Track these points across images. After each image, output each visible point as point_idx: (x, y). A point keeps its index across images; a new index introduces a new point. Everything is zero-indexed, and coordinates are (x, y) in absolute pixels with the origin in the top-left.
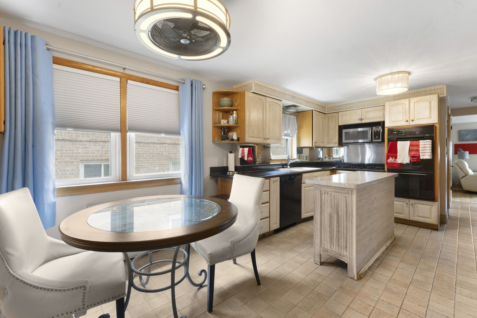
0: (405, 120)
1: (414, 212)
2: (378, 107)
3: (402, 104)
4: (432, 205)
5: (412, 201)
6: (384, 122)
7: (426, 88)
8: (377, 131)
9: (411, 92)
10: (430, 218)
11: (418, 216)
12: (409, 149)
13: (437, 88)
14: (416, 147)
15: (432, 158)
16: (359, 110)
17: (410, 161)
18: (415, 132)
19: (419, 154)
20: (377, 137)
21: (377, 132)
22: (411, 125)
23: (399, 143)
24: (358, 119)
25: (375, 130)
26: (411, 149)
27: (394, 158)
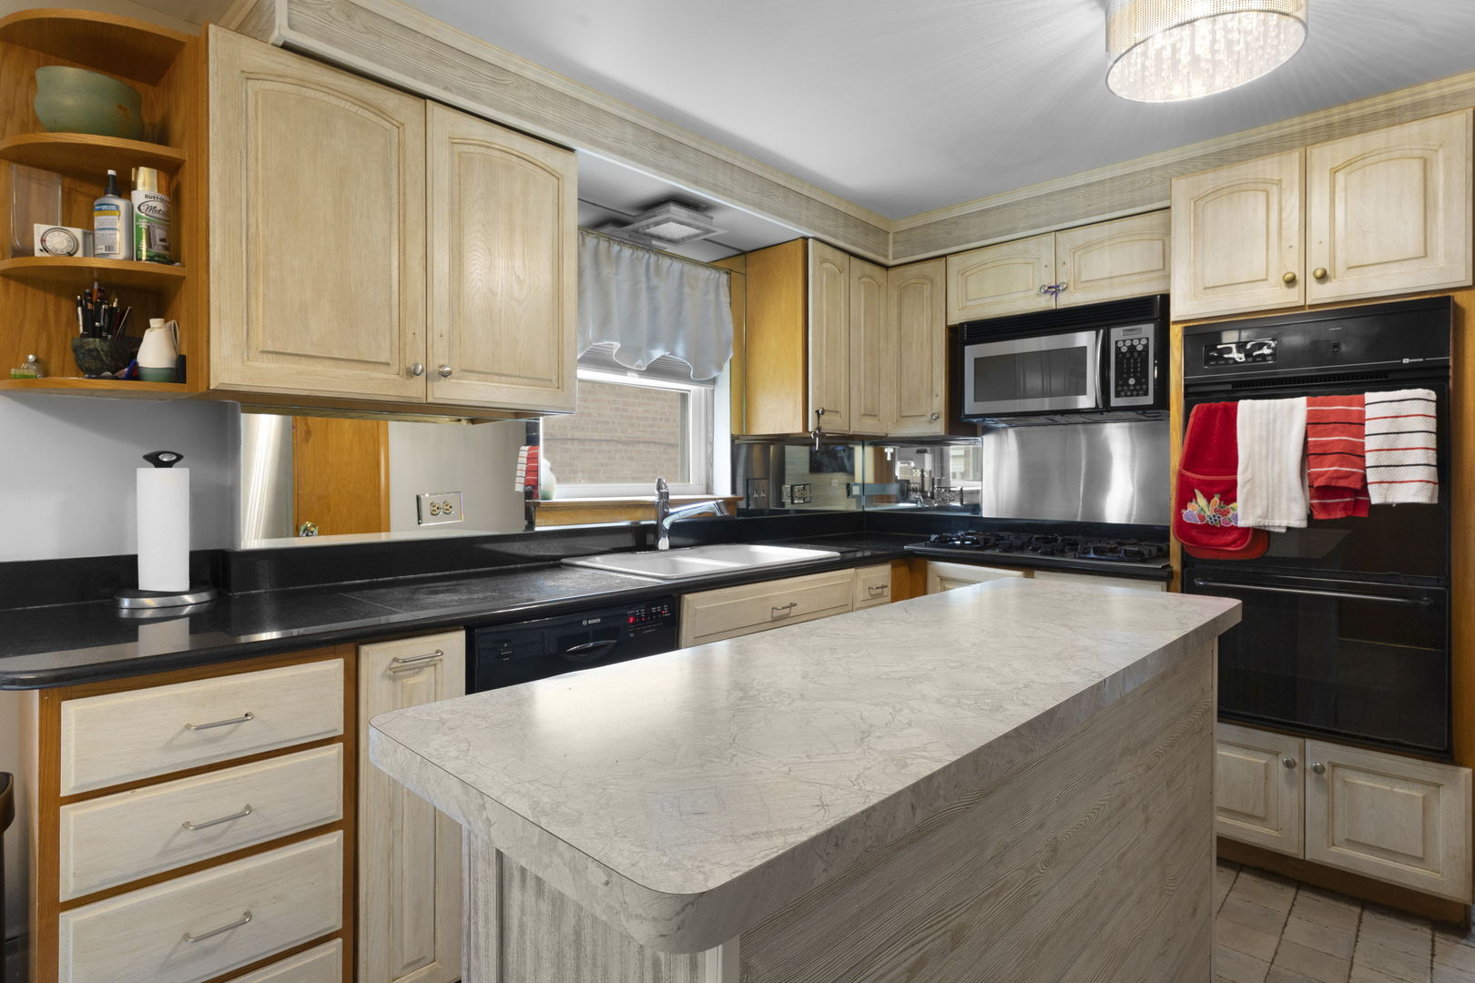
0: (1276, 278)
1: (1331, 814)
2: (1138, 220)
3: (1261, 186)
4: (1438, 786)
5: (1320, 752)
6: (1165, 299)
7: (1395, 95)
8: (1132, 348)
9: (1309, 125)
10: (1421, 860)
11: (1351, 843)
12: (1306, 442)
13: (1459, 88)
14: (1342, 433)
15: (1436, 501)
16: (1044, 238)
17: (1310, 517)
18: (1336, 346)
19: (1364, 477)
20: (1132, 381)
21: (1132, 353)
22: (1311, 306)
23: (1247, 409)
24: (1036, 290)
25: (1120, 344)
26: (1317, 444)
27: (1216, 499)
